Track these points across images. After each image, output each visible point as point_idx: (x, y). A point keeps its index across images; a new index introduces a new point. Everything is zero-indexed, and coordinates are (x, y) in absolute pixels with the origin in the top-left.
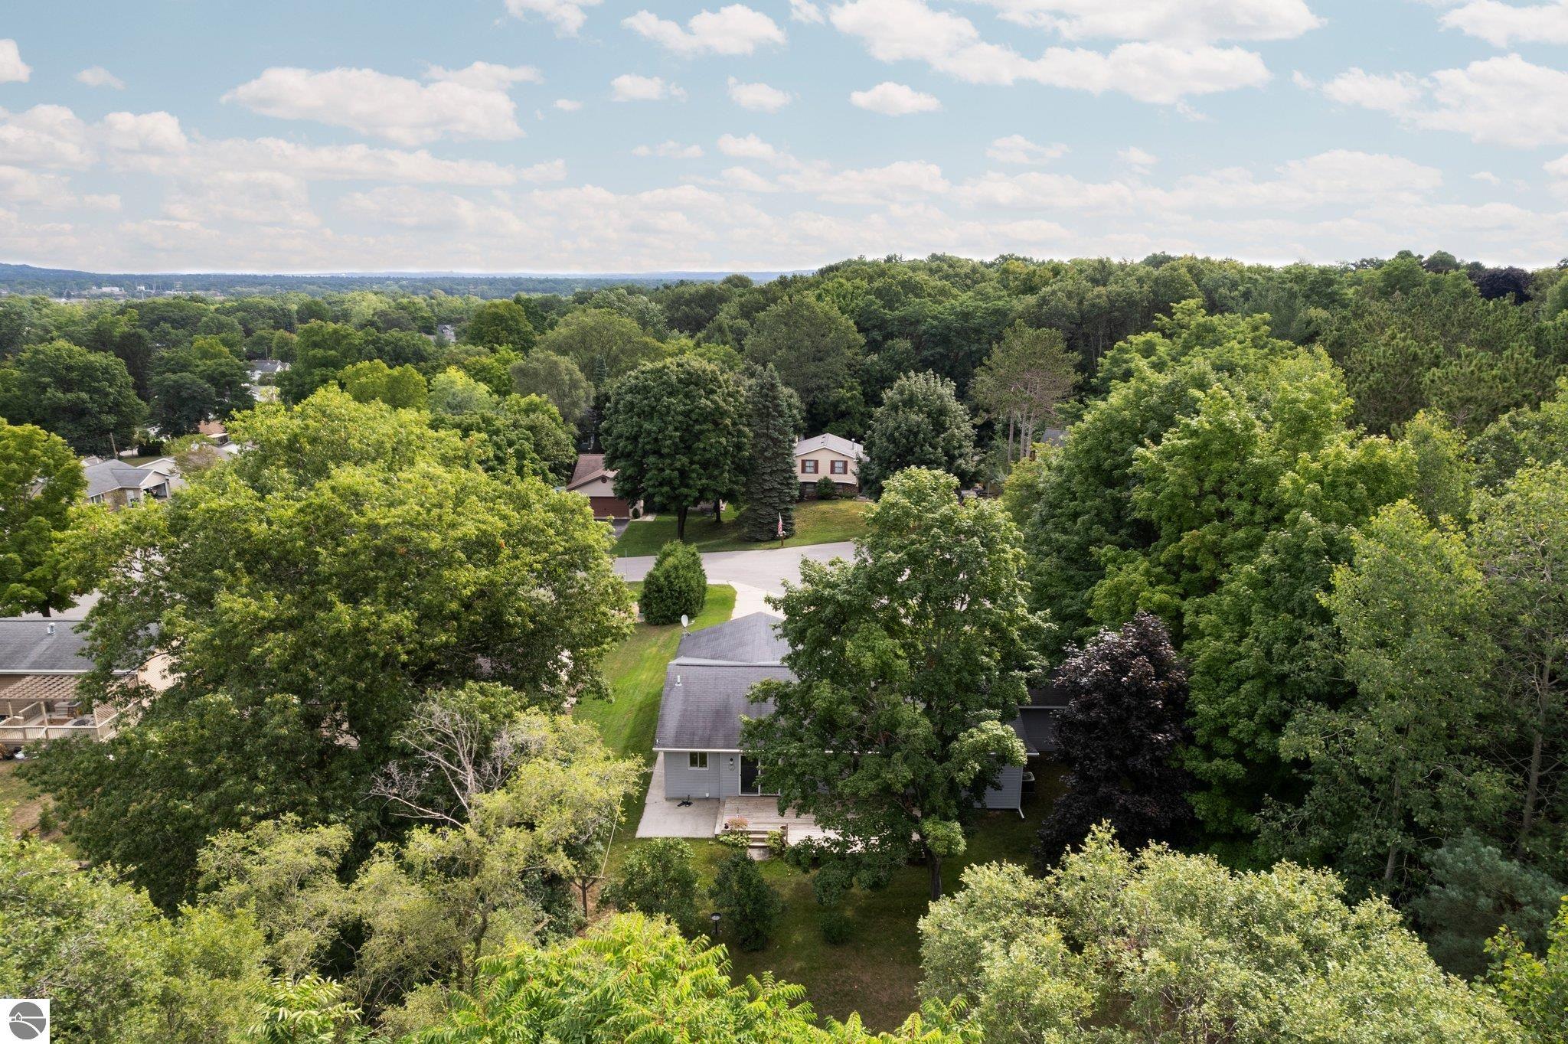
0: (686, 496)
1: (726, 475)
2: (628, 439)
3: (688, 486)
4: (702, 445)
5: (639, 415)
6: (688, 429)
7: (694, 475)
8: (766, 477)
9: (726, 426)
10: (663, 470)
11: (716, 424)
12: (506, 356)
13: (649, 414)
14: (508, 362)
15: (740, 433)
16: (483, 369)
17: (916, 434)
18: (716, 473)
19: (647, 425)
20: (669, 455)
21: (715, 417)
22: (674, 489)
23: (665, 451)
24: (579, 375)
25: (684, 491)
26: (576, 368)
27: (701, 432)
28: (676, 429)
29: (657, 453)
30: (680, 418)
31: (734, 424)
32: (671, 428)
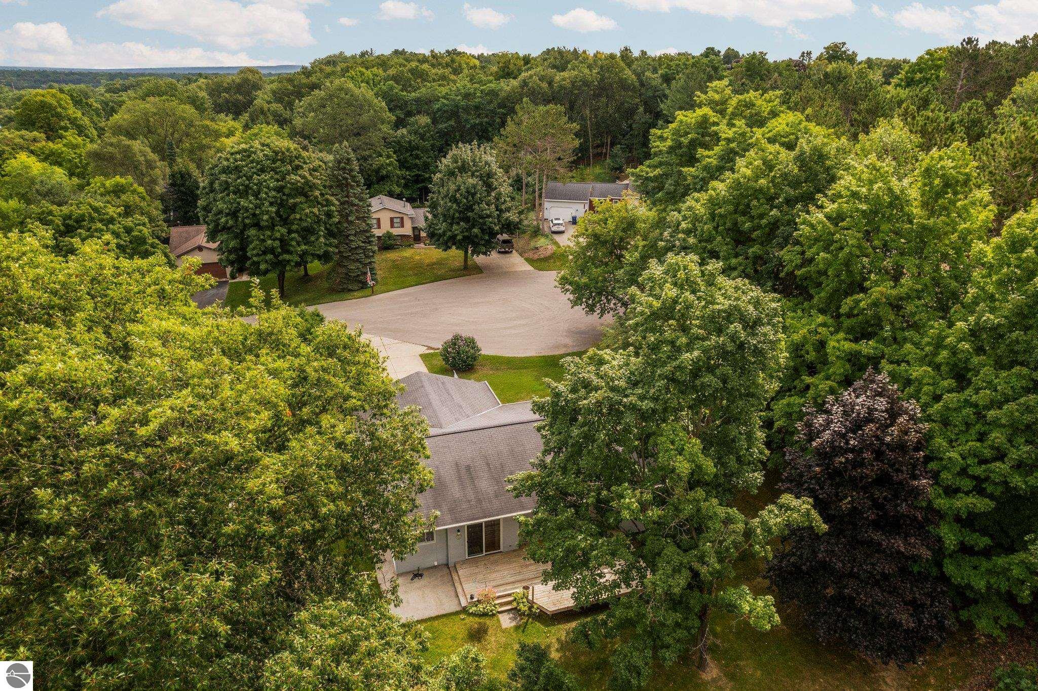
0: (289, 261)
1: (322, 240)
2: (227, 215)
3: (290, 253)
4: (298, 216)
5: (235, 193)
6: (281, 205)
7: (294, 243)
8: (352, 238)
9: (316, 197)
10: (264, 241)
11: (306, 196)
12: (74, 141)
13: (244, 192)
14: (75, 147)
16: (52, 153)
18: (313, 239)
20: (267, 228)
21: (304, 191)
22: (276, 256)
23: (263, 224)
24: (153, 156)
25: (286, 257)
26: (148, 150)
27: (295, 205)
28: (271, 204)
29: (257, 225)
31: (322, 194)
32: (267, 204)
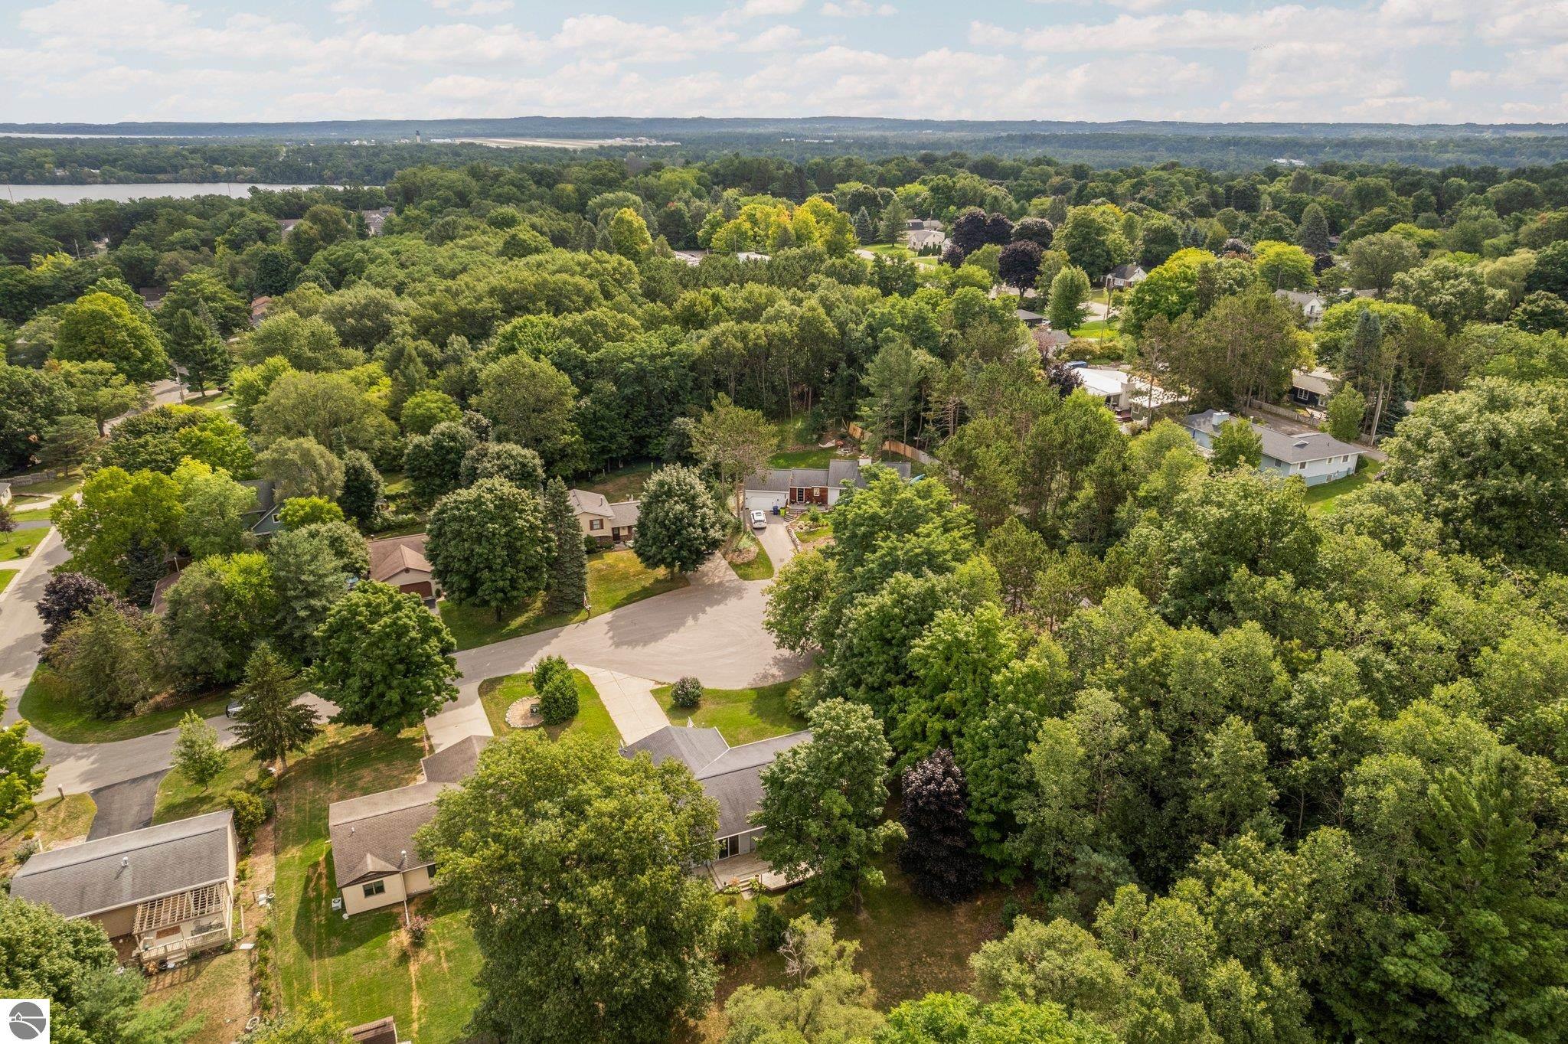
4: (524, 557)
6: (511, 548)
8: (567, 565)
9: (538, 536)
15: (549, 540)
17: (681, 520)
19: (478, 549)
20: (499, 570)
21: (530, 533)
23: (495, 566)
27: (522, 546)
28: (503, 548)
30: (504, 539)
32: (499, 549)
